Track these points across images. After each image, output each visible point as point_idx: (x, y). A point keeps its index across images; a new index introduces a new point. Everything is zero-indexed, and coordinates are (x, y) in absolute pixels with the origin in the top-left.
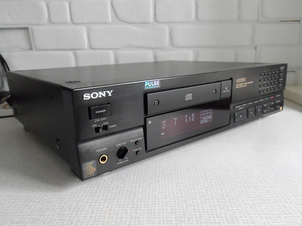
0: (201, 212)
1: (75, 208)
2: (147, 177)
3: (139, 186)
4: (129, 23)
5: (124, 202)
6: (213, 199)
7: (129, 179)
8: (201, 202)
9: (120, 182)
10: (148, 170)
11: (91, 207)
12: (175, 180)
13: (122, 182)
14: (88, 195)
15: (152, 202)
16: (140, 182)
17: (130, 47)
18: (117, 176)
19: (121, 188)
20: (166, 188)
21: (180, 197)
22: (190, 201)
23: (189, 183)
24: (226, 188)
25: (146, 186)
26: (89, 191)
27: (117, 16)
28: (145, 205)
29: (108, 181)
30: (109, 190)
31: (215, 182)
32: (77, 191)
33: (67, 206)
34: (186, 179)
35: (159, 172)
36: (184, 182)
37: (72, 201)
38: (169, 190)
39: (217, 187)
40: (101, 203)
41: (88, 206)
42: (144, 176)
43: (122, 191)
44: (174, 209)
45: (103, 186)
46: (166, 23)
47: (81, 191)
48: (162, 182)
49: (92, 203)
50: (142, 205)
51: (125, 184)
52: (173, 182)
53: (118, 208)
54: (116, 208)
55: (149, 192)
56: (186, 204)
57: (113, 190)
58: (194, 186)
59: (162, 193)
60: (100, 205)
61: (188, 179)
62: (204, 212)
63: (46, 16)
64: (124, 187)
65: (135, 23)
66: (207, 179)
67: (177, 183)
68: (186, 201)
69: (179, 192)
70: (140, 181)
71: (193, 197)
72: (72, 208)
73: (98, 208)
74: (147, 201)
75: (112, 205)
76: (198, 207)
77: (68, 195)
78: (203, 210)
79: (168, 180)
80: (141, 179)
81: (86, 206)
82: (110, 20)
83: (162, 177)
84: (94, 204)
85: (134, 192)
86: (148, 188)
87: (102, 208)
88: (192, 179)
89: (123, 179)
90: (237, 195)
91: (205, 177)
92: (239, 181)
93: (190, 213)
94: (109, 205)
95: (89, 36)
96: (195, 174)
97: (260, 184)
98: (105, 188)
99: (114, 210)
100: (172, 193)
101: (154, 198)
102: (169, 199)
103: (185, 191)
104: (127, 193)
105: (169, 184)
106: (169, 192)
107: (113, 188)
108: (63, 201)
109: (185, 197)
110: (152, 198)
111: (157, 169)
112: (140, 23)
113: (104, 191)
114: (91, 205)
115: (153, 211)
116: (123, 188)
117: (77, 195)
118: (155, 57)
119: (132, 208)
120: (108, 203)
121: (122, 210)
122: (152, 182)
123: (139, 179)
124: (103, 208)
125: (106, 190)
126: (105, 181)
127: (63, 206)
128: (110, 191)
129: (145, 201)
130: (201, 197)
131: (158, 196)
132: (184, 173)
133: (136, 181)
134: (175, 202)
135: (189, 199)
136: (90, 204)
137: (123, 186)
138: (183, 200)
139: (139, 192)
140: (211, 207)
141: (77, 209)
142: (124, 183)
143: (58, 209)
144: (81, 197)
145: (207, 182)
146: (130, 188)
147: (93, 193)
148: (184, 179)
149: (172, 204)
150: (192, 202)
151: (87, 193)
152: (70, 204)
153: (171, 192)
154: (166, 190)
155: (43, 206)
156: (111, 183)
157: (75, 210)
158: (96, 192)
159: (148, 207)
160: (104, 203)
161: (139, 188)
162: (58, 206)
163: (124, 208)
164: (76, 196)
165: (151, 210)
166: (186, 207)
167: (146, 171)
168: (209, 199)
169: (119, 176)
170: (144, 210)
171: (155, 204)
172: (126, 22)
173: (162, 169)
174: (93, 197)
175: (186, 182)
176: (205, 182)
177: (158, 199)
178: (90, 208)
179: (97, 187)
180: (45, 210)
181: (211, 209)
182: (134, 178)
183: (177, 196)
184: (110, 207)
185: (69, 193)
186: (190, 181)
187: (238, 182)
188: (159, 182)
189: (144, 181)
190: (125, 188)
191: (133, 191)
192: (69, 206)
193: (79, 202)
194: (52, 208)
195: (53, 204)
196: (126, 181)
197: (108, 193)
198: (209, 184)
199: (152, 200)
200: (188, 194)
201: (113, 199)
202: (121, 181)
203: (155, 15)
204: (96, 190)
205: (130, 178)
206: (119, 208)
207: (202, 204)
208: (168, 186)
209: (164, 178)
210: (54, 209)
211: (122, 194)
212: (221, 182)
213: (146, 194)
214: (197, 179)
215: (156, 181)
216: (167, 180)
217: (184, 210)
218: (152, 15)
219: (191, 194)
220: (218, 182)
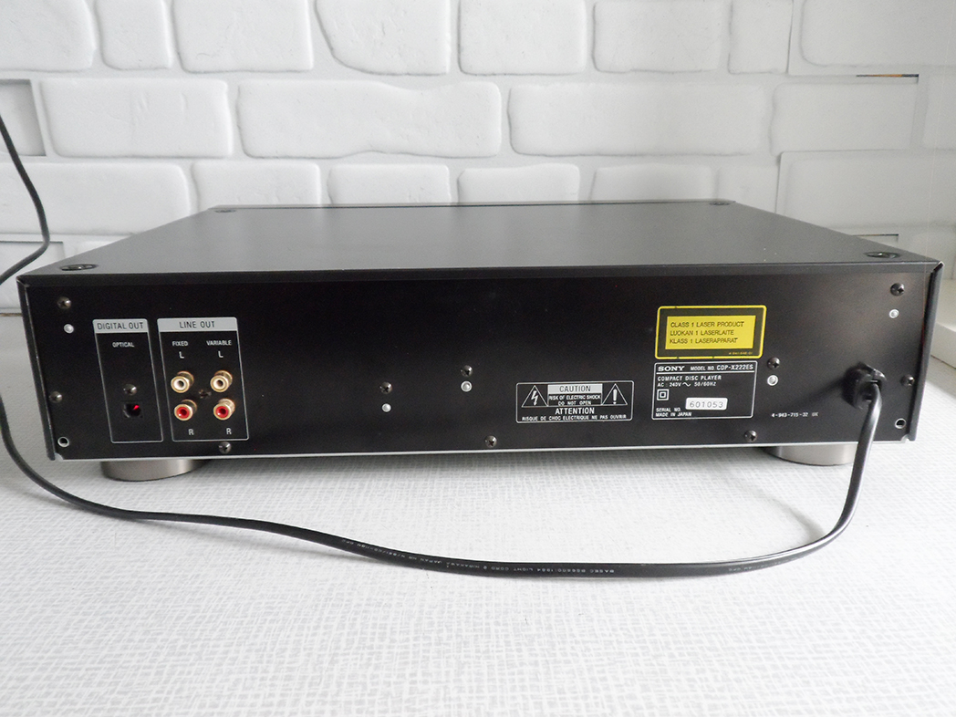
2: (449, 638)
3: (424, 674)
4: (371, 73)
7: (389, 647)
9: (361, 659)
10: (450, 606)
12: (543, 650)
13: (369, 659)
16: (428, 658)
18: (348, 634)
19: (364, 685)
20: (514, 680)
23: (586, 661)
24: (707, 680)
25: (447, 673)
26: (257, 696)
29: (320, 656)
30: (325, 694)
31: (672, 656)
32: (219, 697)
34: (577, 642)
35: (487, 617)
36: (572, 654)
38: (523, 688)
39: (679, 673)
42: (440, 635)
43: (369, 695)
45: (304, 678)
46: (494, 75)
47: (229, 697)
48: (498, 657)
51: (377, 667)
52: (536, 655)
55: (459, 698)
57: (337, 694)
58: (603, 672)
59: (502, 703)
61: (584, 642)
63: (92, 42)
64: (375, 680)
65: (393, 74)
66: (645, 641)
67: (548, 659)
69: (557, 696)
70: (427, 655)
79: (519, 650)
80: (430, 644)
82: (310, 59)
83: (497, 636)
85: (408, 701)
86: (455, 681)
88: (597, 642)
89: (371, 647)
90: (743, 707)
91: (638, 636)
92: (745, 648)
96: (605, 621)
97: (814, 658)
98: (311, 685)
100: (536, 703)
103: (575, 693)
104: (386, 704)
105: (522, 664)
106: (524, 697)
107: (339, 684)
111: (481, 605)
113: (310, 699)
116: (373, 684)
118: (459, 186)
122: (466, 657)
123: (424, 645)
125: (314, 694)
126: (309, 655)
128: (329, 698)
132: (568, 621)
133: (414, 653)
137: (373, 677)
139: (426, 700)
142: (374, 662)
145: (644, 654)
146: (395, 683)
147: (271, 705)
148: (571, 642)
151: (252, 705)
153: (532, 696)
154: (513, 689)
156: (332, 662)
158: (281, 704)
161: (425, 682)
167: (443, 612)
169: (355, 633)
172: (363, 71)
173: (496, 604)
175: (577, 656)
176: (637, 655)
179: (285, 680)
182: (407, 640)
185: (190, 707)
186: (588, 650)
187: (743, 654)
188: (489, 658)
189: (439, 652)
190: (377, 683)
191: (405, 696)
196: (380, 653)
197: (324, 703)
198: (652, 665)
200: (587, 705)
202: (366, 656)
203: (459, 48)
204: (282, 695)
205: (393, 641)
208: (521, 673)
209: (505, 642)
211: (371, 709)
212: (689, 654)
213: (450, 706)
214: (611, 642)
215: (479, 654)
216: (514, 648)
218: (448, 48)
219: (597, 704)
220: (681, 655)
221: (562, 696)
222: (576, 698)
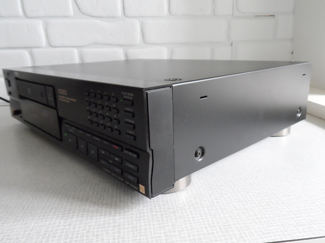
0: (191, 223)
1: (45, 234)
4: (94, 17)
5: (104, 221)
6: (204, 207)
8: (191, 212)
11: (65, 231)
14: (59, 217)
15: (137, 217)
17: (97, 44)
19: (99, 205)
21: (168, 209)
22: (178, 213)
24: (215, 194)
25: (128, 200)
26: (60, 212)
27: (79, 8)
28: (129, 222)
29: (82, 198)
31: (204, 189)
32: (46, 213)
33: (34, 233)
37: (40, 226)
39: (206, 193)
40: (76, 225)
41: (61, 230)
43: (100, 208)
44: (162, 223)
45: (77, 205)
46: (136, 17)
49: (65, 226)
50: (125, 222)
53: (97, 228)
54: (94, 229)
56: (174, 216)
60: (75, 228)
62: (195, 223)
65: (101, 17)
66: (194, 186)
68: (174, 212)
69: (166, 203)
71: (182, 207)
72: (40, 235)
73: (73, 232)
74: (130, 218)
75: (90, 226)
76: (188, 218)
77: (34, 219)
78: (194, 220)
81: (57, 230)
82: (71, 12)
84: (67, 227)
87: (78, 231)
90: (228, 201)
92: (227, 185)
93: (180, 225)
94: (86, 227)
95: (46, 31)
98: (79, 207)
99: (93, 232)
100: (158, 206)
101: (139, 213)
102: (156, 212)
103: (172, 202)
104: (106, 210)
106: (154, 204)
107: (90, 206)
108: (29, 227)
109: (173, 208)
110: (136, 213)
112: (107, 17)
113: (79, 211)
114: (64, 229)
115: (138, 228)
117: (46, 218)
118: (126, 55)
119: (114, 226)
120: (85, 224)
121: (102, 231)
124: (80, 231)
127: (30, 234)
129: (128, 218)
130: (190, 206)
131: (142, 210)
134: (162, 215)
135: (177, 210)
136: (64, 227)
138: (171, 212)
140: (201, 216)
141: (47, 235)
143: (23, 237)
144: (51, 220)
149: (159, 218)
150: (181, 213)
152: (38, 230)
153: (157, 204)
155: (4, 236)
157: (44, 237)
159: (133, 224)
160: (80, 224)
162: (23, 234)
163: (104, 228)
164: (44, 219)
165: (136, 227)
166: (175, 219)
168: (199, 208)
170: (128, 228)
171: (140, 220)
174: (65, 219)
176: (192, 189)
177: (143, 214)
178: (63, 232)
180: (6, 240)
181: (203, 219)
183: (164, 208)
184: (88, 228)
192: (37, 232)
193: (49, 227)
194: (15, 237)
195: (17, 231)
199: (136, 215)
200: (176, 205)
201: (90, 219)
203: (124, 8)
206: (99, 228)
207: (192, 214)
210: (17, 238)
212: (209, 188)
217: (173, 223)
218: (120, 8)
219: (179, 204)
220: (206, 188)
221: (167, 203)
222: (172, 203)
